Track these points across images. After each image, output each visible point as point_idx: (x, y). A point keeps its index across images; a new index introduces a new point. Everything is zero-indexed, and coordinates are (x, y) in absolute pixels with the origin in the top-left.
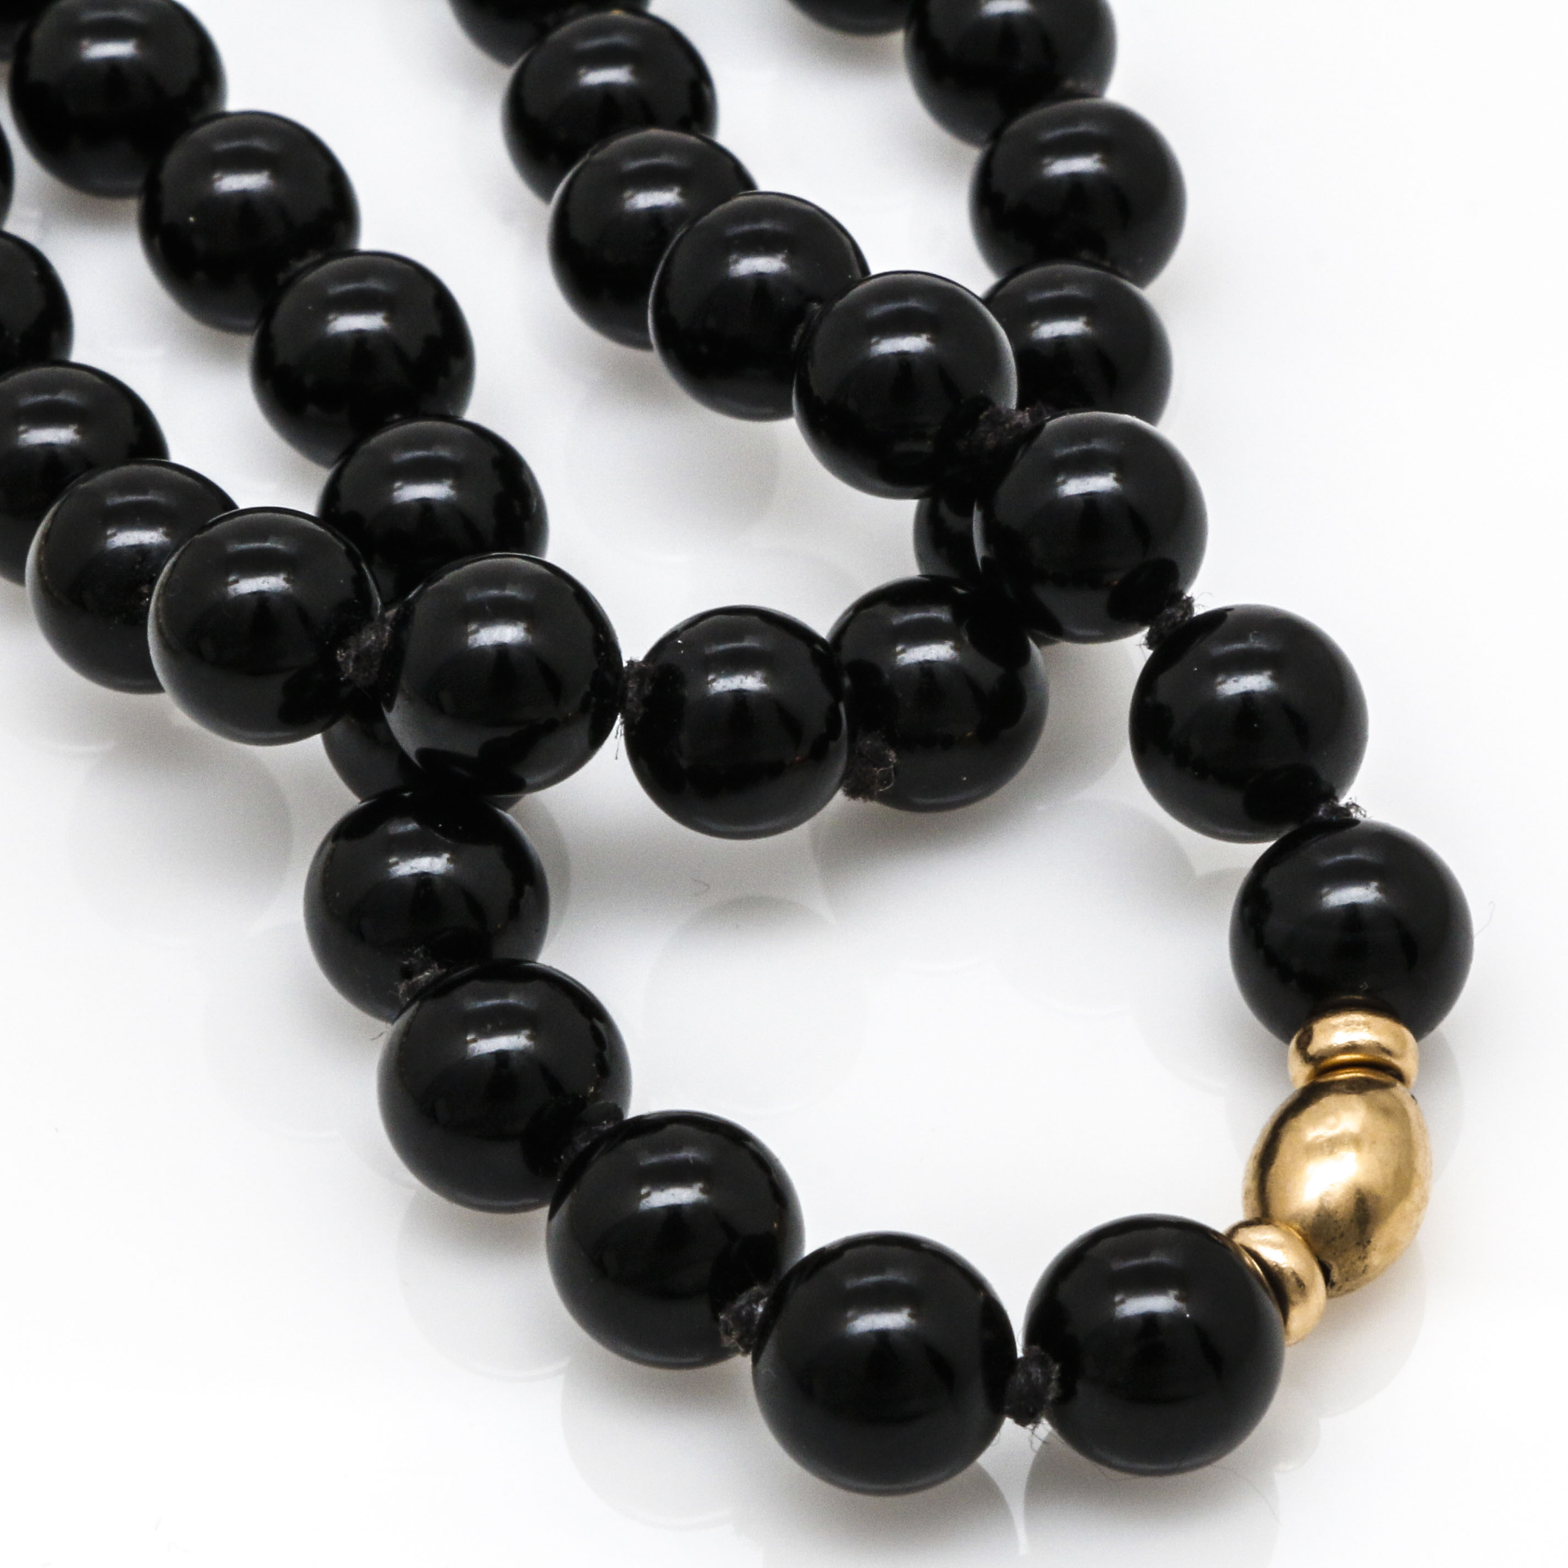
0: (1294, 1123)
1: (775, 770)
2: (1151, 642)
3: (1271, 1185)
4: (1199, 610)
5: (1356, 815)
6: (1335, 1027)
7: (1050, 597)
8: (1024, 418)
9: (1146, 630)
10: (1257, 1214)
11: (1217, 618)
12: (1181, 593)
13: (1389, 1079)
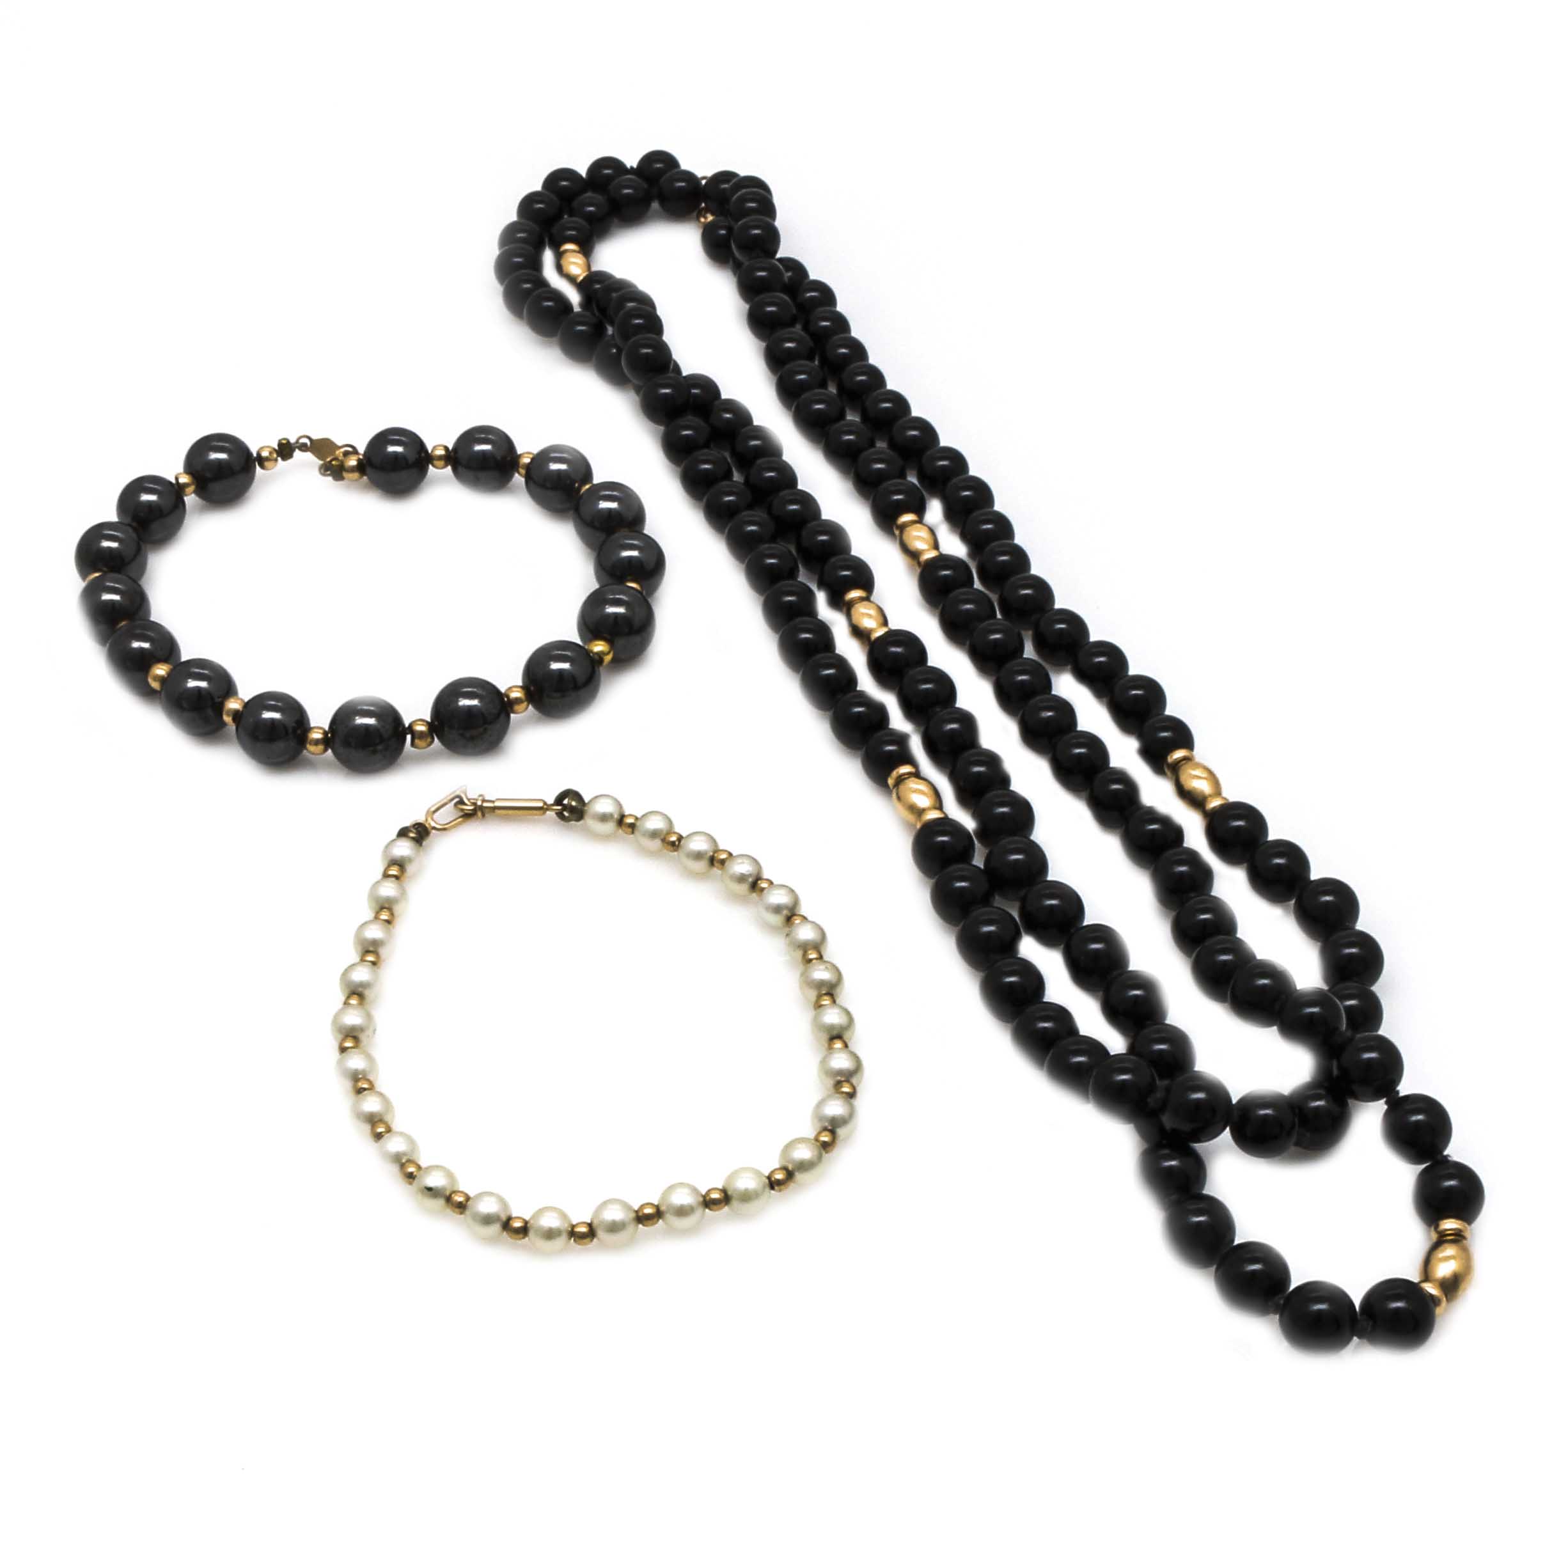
0: (1435, 1253)
1: (1276, 1138)
2: (1386, 1103)
3: (1429, 1270)
4: (1402, 1094)
5: (1450, 1159)
6: (1446, 1223)
7: (1355, 1087)
8: (1349, 1034)
9: (1385, 1099)
10: (1423, 1278)
11: (1407, 1097)
12: (1395, 1088)
13: (1460, 1238)
